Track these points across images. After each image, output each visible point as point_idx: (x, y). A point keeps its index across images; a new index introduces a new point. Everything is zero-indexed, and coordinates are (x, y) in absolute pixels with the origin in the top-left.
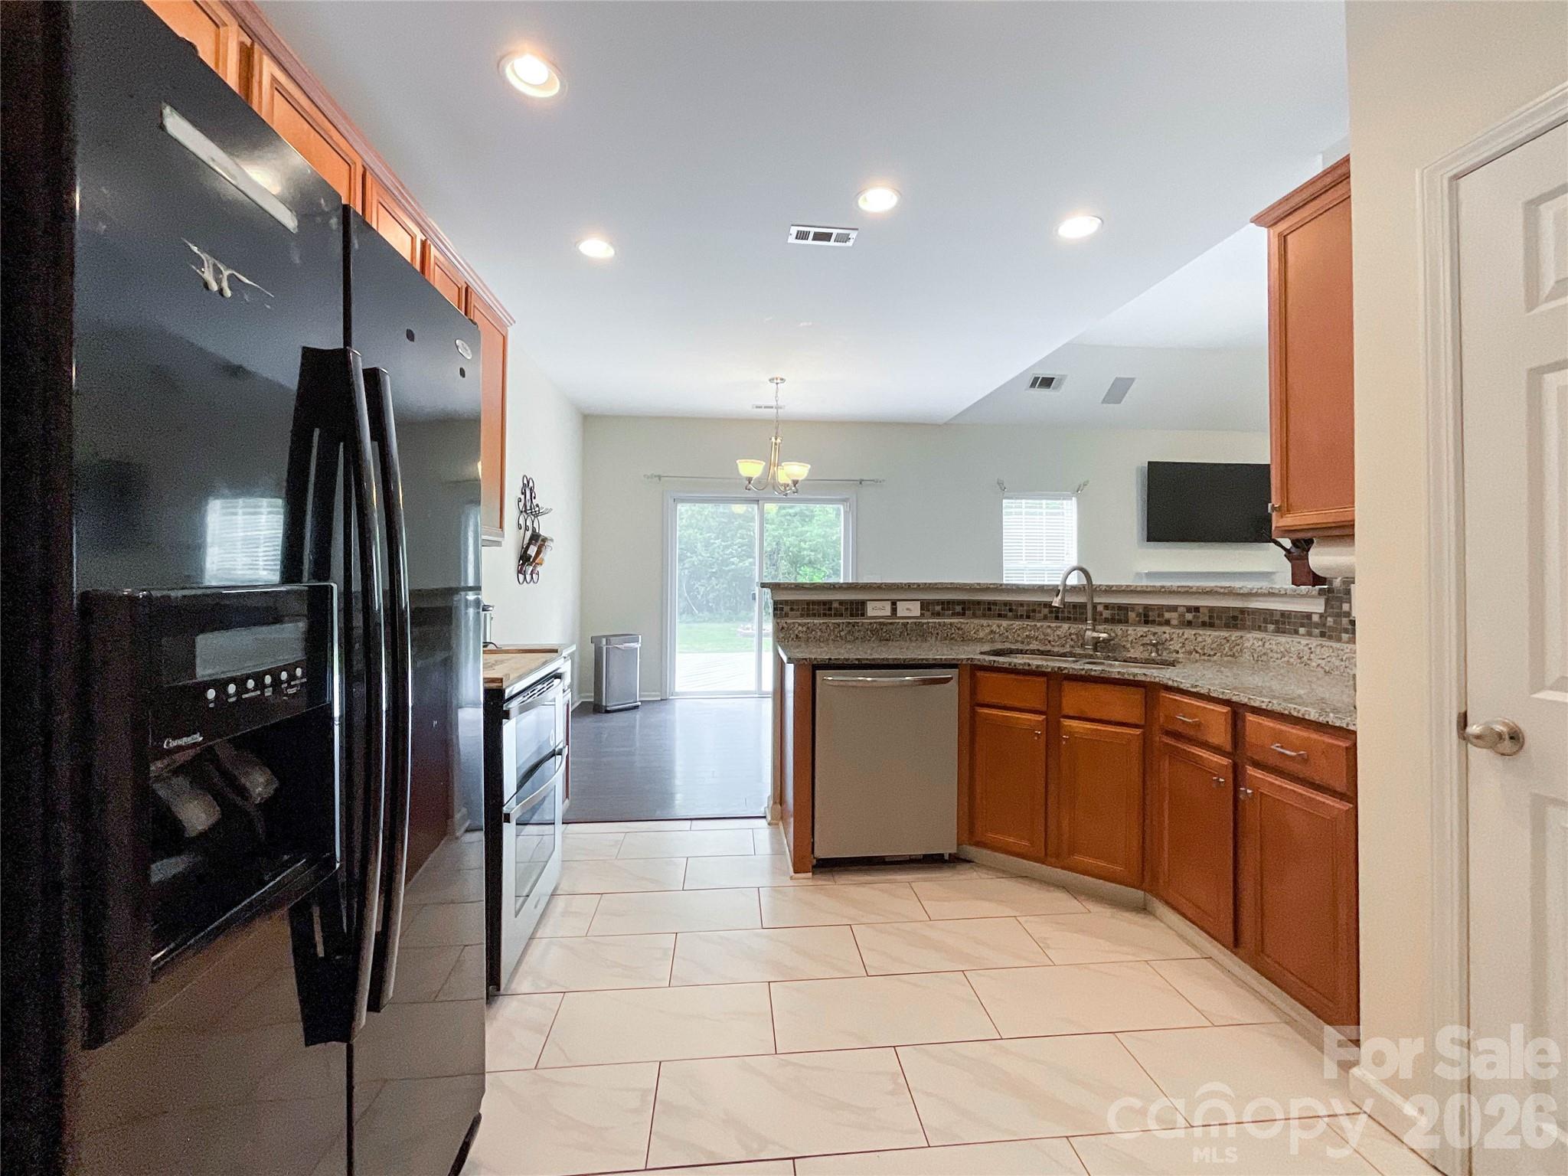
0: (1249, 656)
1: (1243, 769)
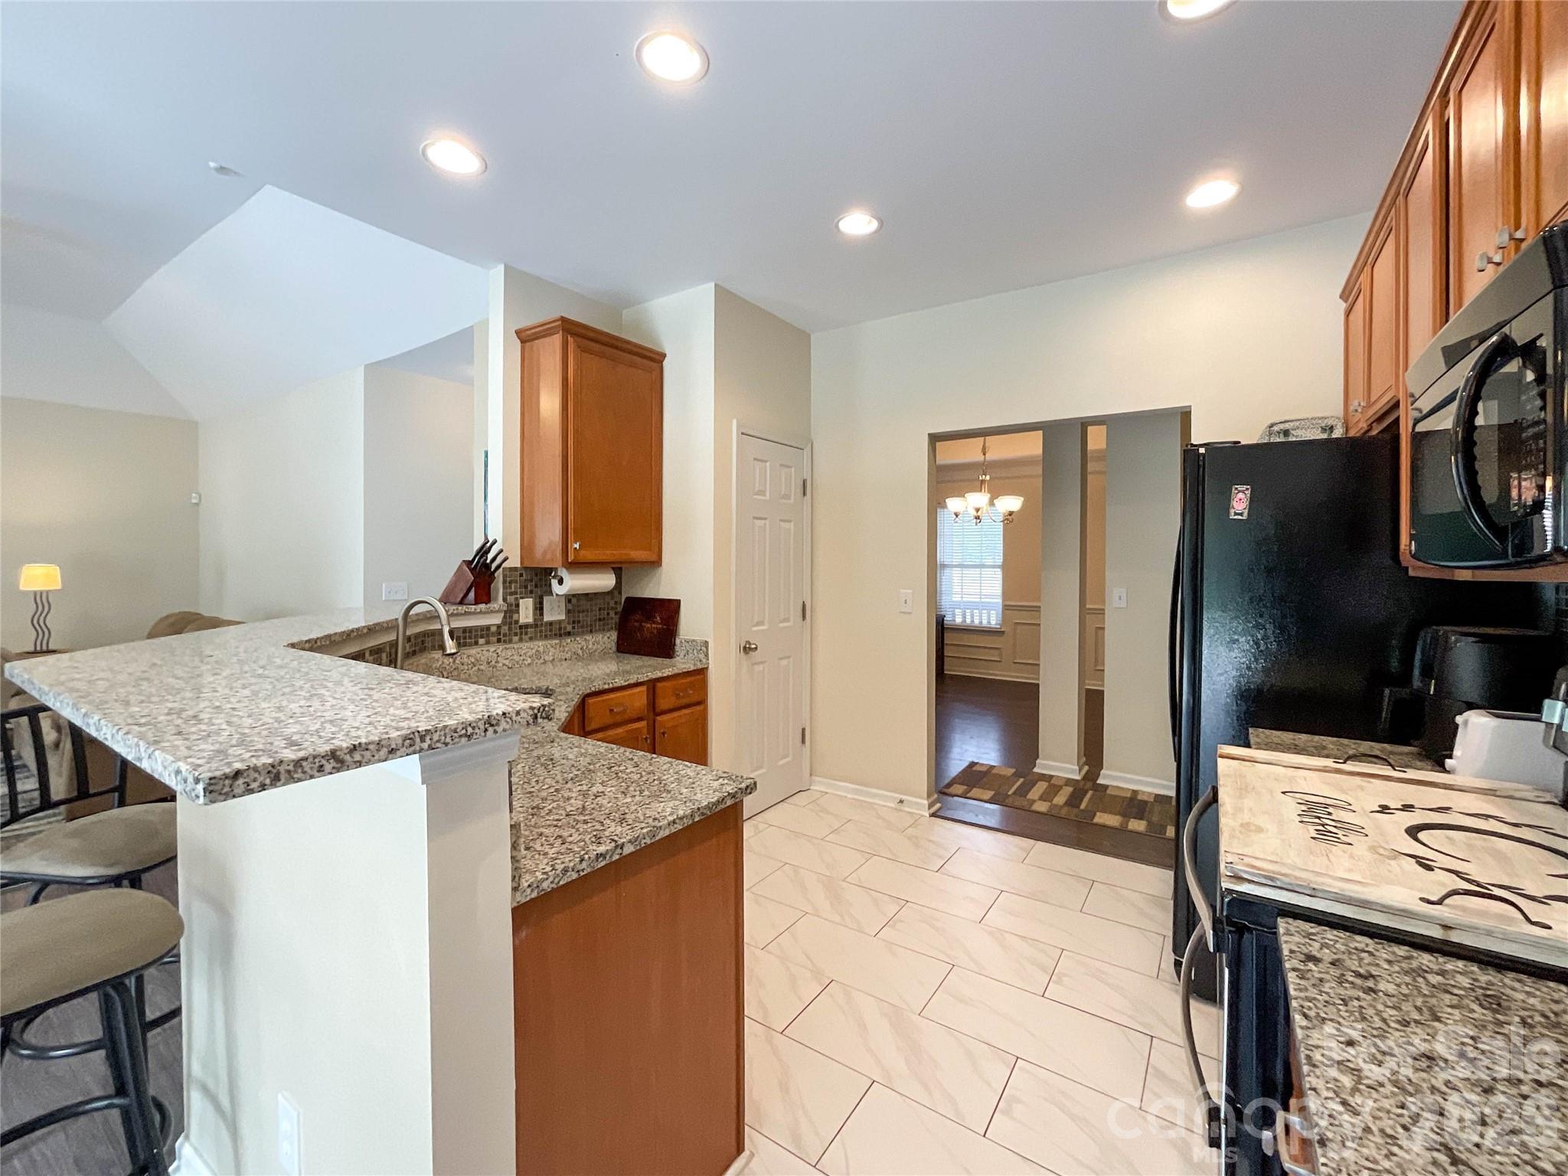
1: (654, 721)
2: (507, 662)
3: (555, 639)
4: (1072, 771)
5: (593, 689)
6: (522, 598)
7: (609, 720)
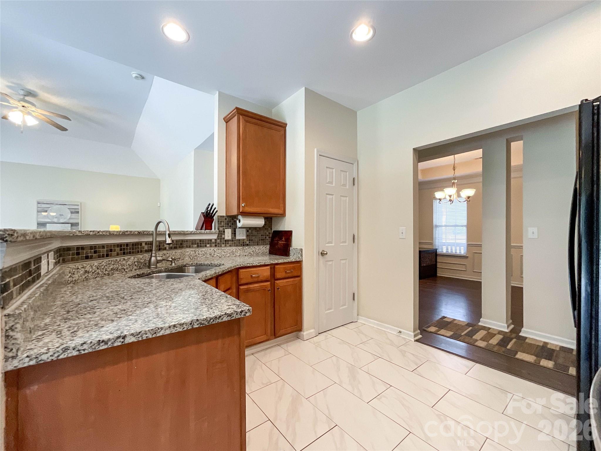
0: (188, 258)
1: (274, 283)
2: (218, 255)
3: (241, 247)
4: (503, 327)
5: (242, 265)
6: (226, 229)
7: (251, 280)
